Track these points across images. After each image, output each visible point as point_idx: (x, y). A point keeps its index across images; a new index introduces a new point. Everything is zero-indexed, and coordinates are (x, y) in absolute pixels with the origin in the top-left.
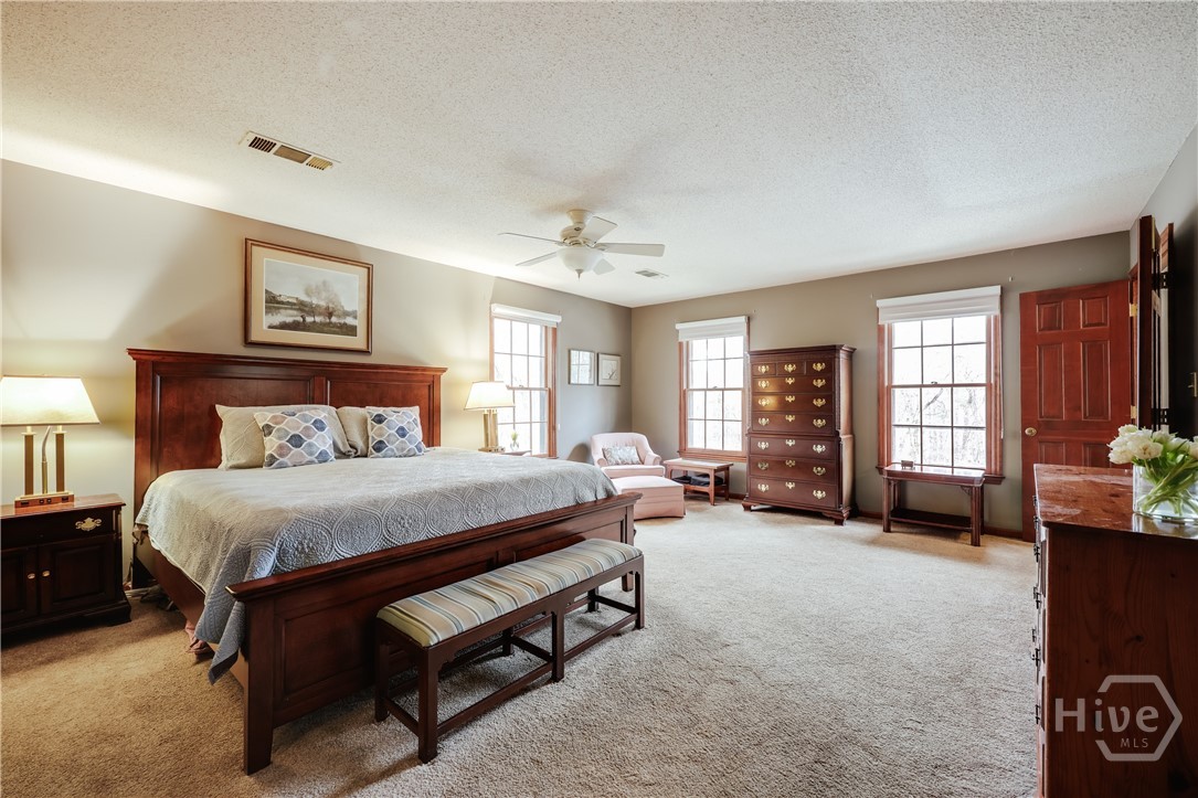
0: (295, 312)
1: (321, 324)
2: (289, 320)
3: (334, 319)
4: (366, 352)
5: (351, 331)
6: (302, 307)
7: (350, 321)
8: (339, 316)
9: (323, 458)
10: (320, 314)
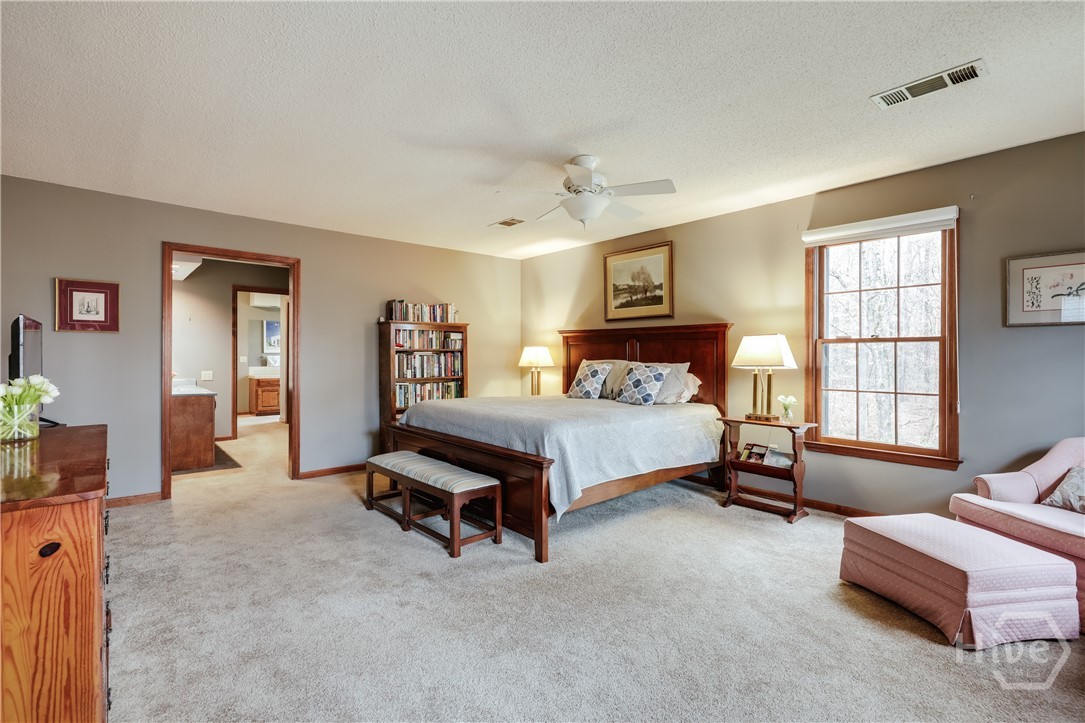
0: (626, 295)
1: (642, 299)
2: (624, 301)
3: (648, 294)
4: (670, 316)
5: (658, 300)
6: (631, 290)
7: (658, 292)
8: (651, 291)
9: (587, 395)
10: (640, 292)
